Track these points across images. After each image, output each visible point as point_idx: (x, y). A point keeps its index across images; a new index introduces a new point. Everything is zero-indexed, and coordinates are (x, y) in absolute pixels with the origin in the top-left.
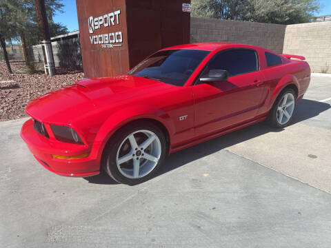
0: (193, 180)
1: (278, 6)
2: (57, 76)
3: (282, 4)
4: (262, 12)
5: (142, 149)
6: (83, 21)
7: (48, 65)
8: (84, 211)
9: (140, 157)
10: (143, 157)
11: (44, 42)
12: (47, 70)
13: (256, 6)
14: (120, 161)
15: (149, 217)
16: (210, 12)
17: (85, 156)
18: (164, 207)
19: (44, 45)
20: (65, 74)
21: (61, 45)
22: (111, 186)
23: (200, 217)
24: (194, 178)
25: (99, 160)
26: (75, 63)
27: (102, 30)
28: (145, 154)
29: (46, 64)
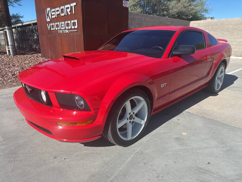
0: (177, 138)
1: (185, 7)
2: (18, 56)
3: (188, 6)
4: (174, 11)
5: (134, 113)
6: (40, 12)
7: (10, 47)
8: (93, 176)
9: (132, 120)
10: (134, 120)
11: (6, 28)
12: (9, 51)
13: (170, 7)
14: (119, 126)
15: (158, 177)
16: (139, 9)
17: (91, 121)
18: (166, 165)
19: (7, 30)
20: (24, 54)
21: (18, 32)
22: (107, 148)
23: (202, 172)
24: (176, 136)
25: (104, 125)
26: (32, 46)
27: (59, 18)
28: (135, 118)
29: (8, 45)
